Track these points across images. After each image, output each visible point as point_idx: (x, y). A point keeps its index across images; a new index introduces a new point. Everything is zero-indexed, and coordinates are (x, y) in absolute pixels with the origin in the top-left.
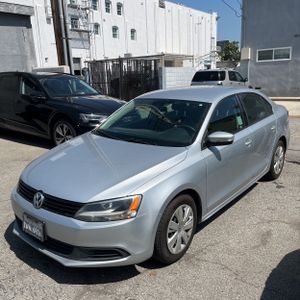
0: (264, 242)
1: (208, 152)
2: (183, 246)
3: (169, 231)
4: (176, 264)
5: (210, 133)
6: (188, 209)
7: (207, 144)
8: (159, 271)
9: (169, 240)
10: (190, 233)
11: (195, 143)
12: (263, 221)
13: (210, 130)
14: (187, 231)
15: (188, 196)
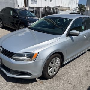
0: (87, 75)
1: (69, 38)
2: (55, 73)
3: (49, 67)
4: (51, 79)
5: (70, 31)
6: (58, 59)
7: (69, 35)
8: (44, 81)
9: (49, 71)
10: (58, 68)
11: (64, 34)
12: (87, 66)
13: (71, 29)
14: (57, 67)
15: (58, 54)
